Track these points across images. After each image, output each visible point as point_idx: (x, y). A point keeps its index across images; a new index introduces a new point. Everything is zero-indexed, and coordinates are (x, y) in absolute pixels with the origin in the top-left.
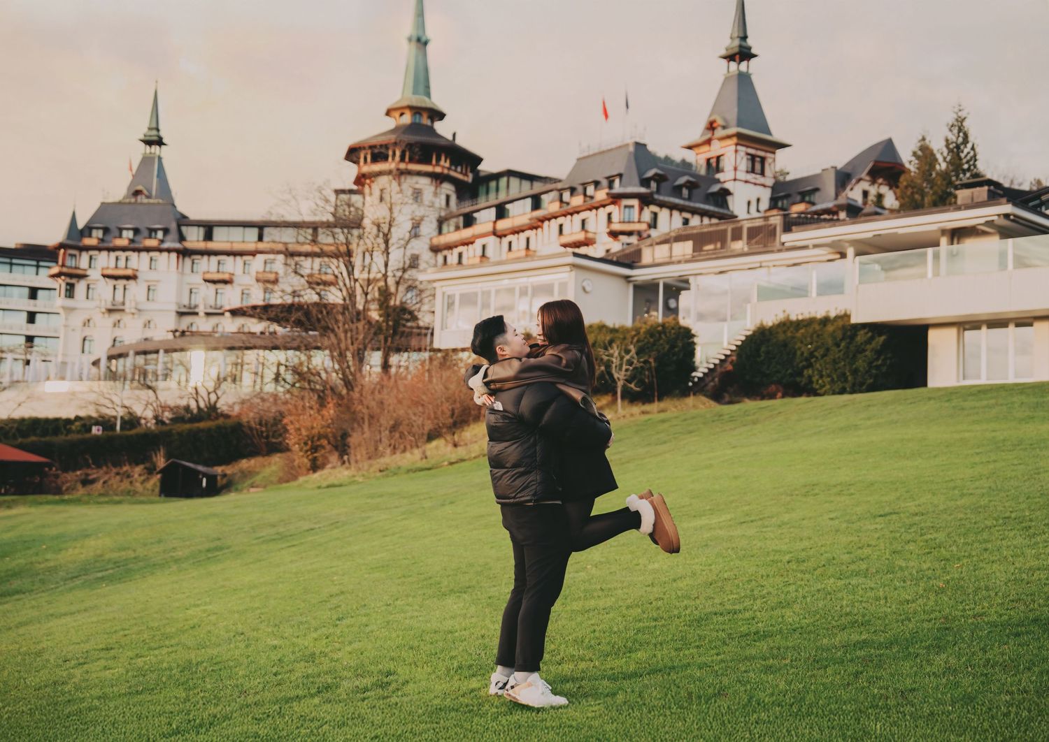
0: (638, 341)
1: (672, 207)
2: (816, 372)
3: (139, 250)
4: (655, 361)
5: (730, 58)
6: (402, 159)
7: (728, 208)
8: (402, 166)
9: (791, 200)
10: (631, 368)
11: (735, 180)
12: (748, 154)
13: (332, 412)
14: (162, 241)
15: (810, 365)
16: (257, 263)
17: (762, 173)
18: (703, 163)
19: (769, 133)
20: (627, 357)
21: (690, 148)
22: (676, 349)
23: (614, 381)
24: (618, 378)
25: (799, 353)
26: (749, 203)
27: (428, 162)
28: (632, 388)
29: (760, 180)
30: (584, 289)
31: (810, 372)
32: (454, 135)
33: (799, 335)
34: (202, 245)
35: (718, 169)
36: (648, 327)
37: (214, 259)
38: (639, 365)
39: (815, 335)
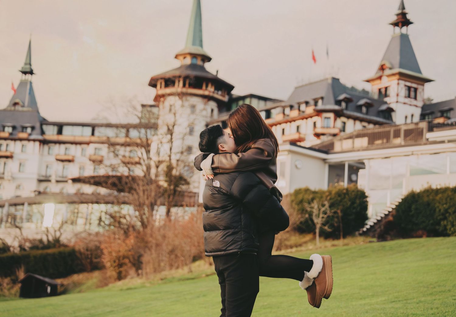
0: (330, 199)
1: (355, 119)
2: (449, 223)
3: (15, 140)
4: (342, 211)
5: (395, 24)
6: (184, 85)
7: (392, 120)
8: (184, 90)
9: (434, 116)
10: (325, 216)
11: (397, 102)
12: (406, 86)
13: (132, 241)
14: (30, 135)
15: (445, 218)
16: (90, 150)
17: (415, 98)
18: (377, 92)
19: (420, 72)
20: (323, 209)
21: (368, 81)
22: (355, 205)
23: (314, 224)
24: (317, 223)
25: (437, 210)
26: (406, 117)
27: (200, 87)
28: (326, 230)
29: (414, 102)
30: (296, 167)
31: (445, 222)
32: (217, 72)
33: (438, 198)
34: (55, 137)
35: (386, 95)
36: (337, 190)
37: (63, 146)
38: (331, 214)
39: (448, 199)
